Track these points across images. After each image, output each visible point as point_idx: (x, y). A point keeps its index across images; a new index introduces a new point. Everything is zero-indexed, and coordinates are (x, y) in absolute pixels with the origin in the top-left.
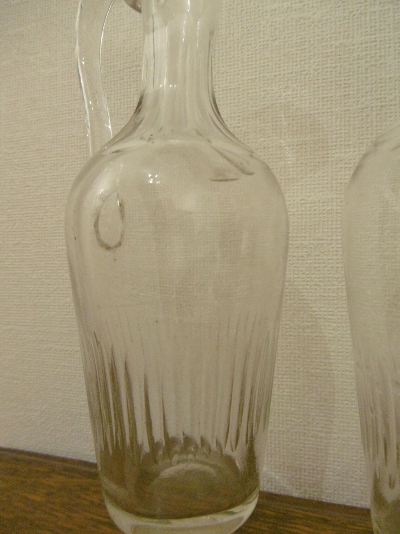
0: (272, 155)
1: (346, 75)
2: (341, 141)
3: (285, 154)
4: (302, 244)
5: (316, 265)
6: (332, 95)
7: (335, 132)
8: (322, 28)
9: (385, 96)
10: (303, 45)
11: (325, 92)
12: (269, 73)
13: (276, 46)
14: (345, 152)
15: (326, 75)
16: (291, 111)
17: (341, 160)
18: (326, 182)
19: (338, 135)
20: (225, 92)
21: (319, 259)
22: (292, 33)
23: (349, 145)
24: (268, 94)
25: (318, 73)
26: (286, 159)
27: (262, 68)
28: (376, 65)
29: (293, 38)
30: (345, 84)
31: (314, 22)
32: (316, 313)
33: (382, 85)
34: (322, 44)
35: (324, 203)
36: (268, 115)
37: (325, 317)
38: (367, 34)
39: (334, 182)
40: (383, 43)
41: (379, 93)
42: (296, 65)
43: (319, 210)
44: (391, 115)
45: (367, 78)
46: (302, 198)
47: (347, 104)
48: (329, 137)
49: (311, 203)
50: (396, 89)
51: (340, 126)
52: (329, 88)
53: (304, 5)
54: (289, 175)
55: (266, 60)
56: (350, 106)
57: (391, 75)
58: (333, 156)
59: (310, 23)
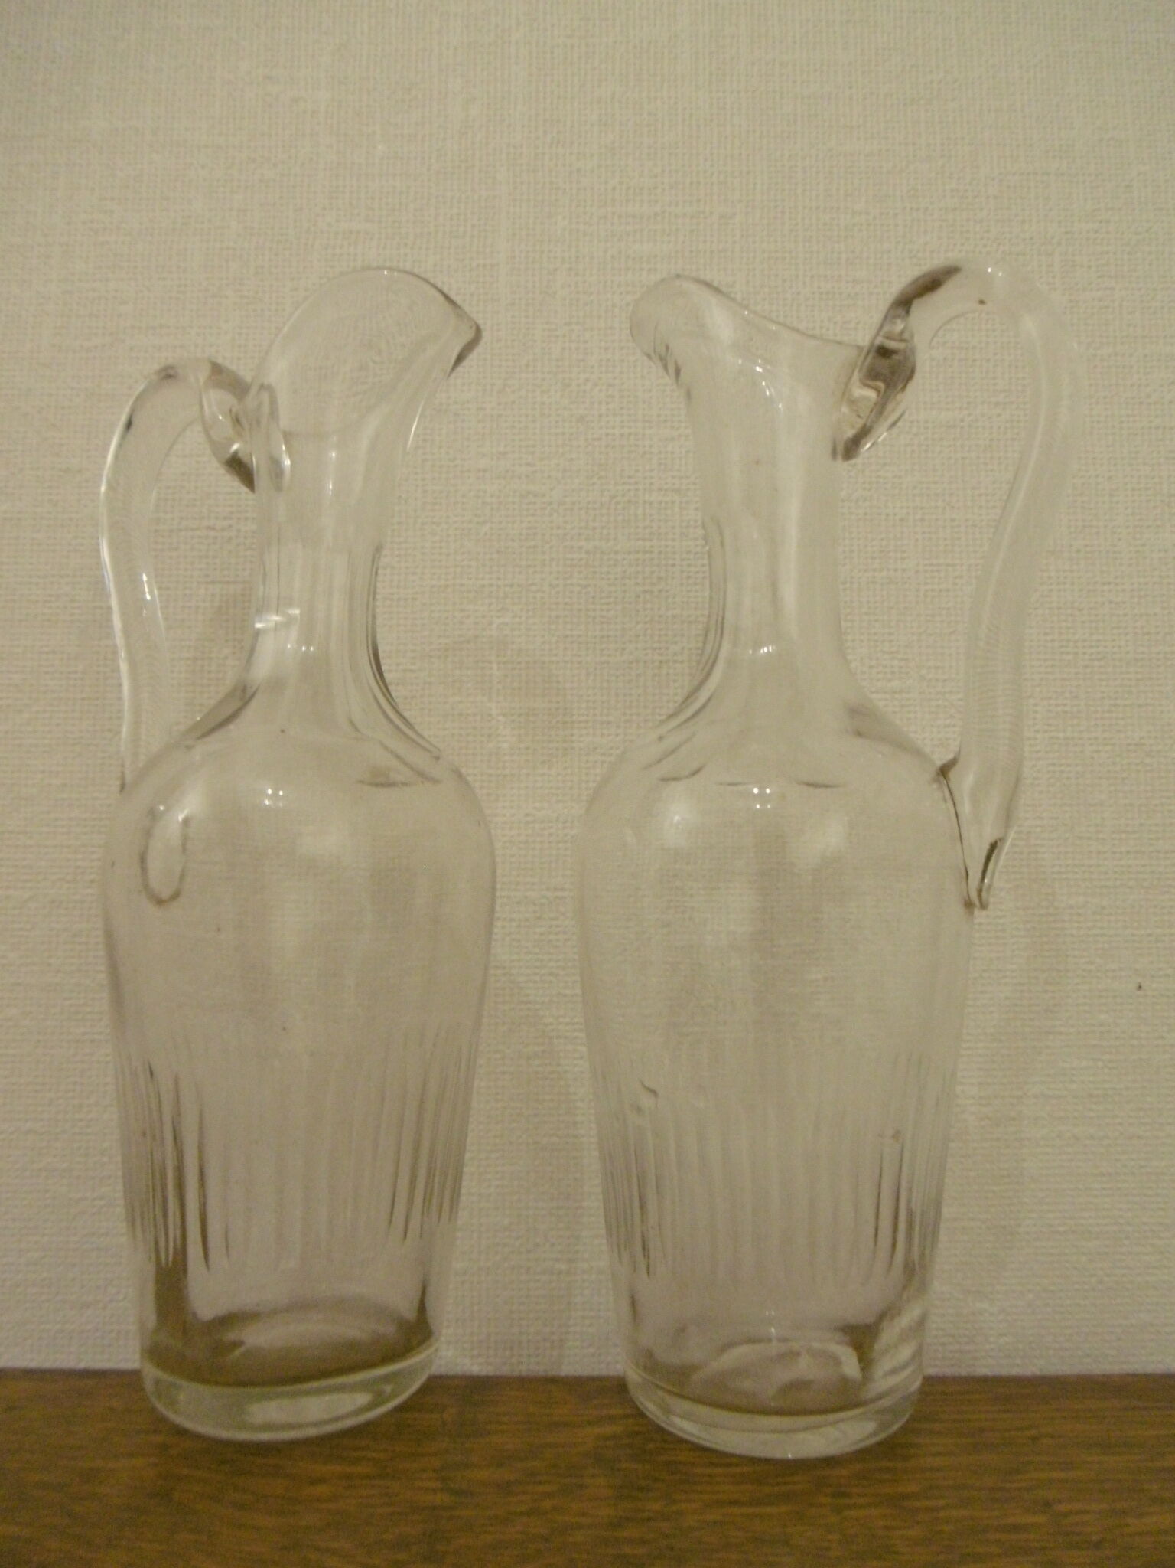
0: (475, 728)
1: (603, 601)
2: (595, 715)
3: (497, 729)
4: (526, 897)
5: (552, 937)
6: (581, 633)
7: (585, 698)
8: (564, 516)
9: (668, 645)
10: (532, 540)
11: (569, 626)
12: (470, 579)
13: (486, 534)
14: (602, 735)
15: (570, 598)
16: (509, 653)
17: (596, 748)
18: (569, 784)
19: (591, 704)
20: (388, 602)
21: (557, 926)
22: (514, 516)
23: (609, 723)
24: (468, 617)
25: (558, 593)
26: (500, 739)
27: (459, 569)
28: (652, 592)
29: (515, 526)
30: (602, 617)
31: (550, 504)
32: (551, 1027)
33: (662, 626)
34: (565, 544)
35: (565, 822)
36: (468, 655)
37: (568, 1034)
38: (638, 537)
40: (663, 556)
41: (656, 638)
42: (520, 573)
43: (558, 835)
45: (638, 611)
46: (528, 811)
47: (604, 652)
48: (575, 705)
49: (542, 822)
52: (575, 620)
53: (535, 472)
54: (505, 768)
55: (466, 555)
56: (609, 655)
57: (675, 612)
58: (582, 739)
59: (544, 503)
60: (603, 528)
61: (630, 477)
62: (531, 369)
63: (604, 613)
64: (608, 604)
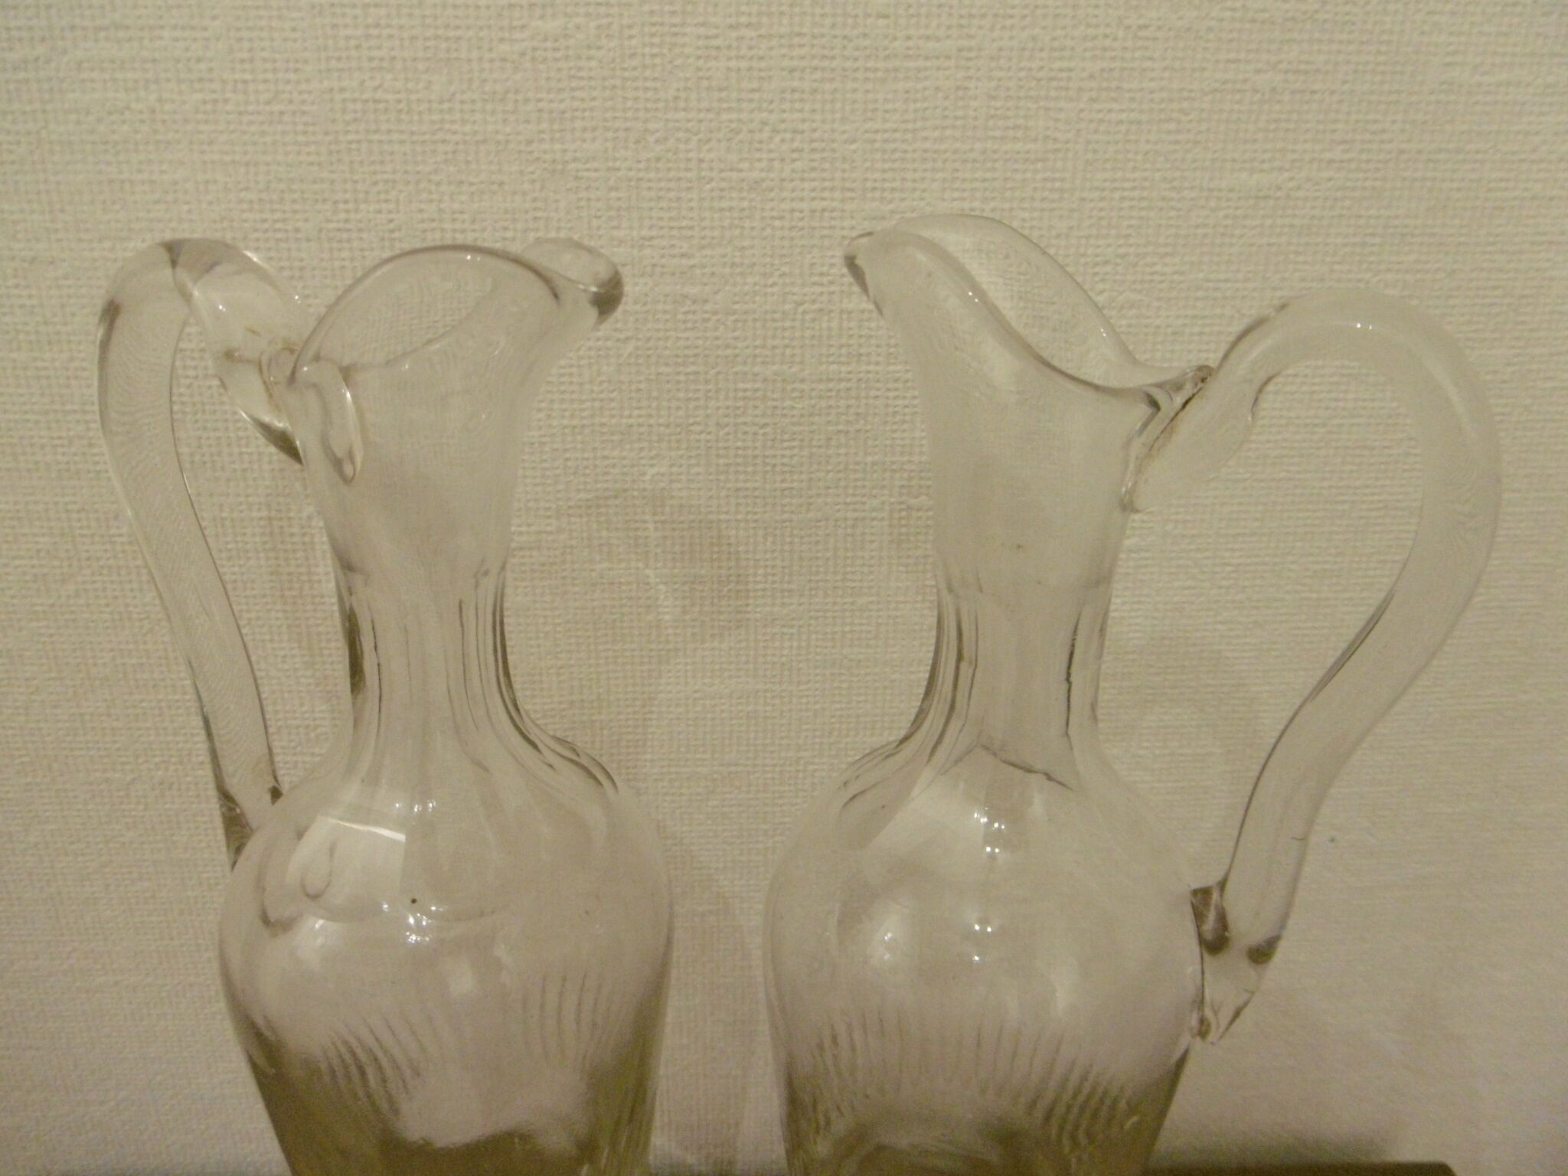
0: (630, 598)
1: (786, 444)
2: (774, 582)
3: (657, 599)
6: (756, 485)
7: (762, 563)
8: (734, 330)
9: (865, 499)
10: (693, 363)
11: (741, 477)
12: (613, 416)
13: (630, 355)
14: (783, 605)
15: (744, 440)
16: (667, 509)
17: (774, 620)
18: (744, 659)
19: (769, 570)
21: (732, 799)
22: (667, 330)
23: (790, 591)
24: (614, 466)
25: (728, 434)
26: (660, 610)
27: (597, 404)
28: (847, 432)
29: (669, 344)
30: (783, 464)
31: (715, 313)
32: (726, 889)
33: (858, 476)
34: (735, 369)
35: (739, 698)
36: (616, 514)
37: (744, 894)
38: (831, 359)
39: (761, 660)
40: (863, 386)
41: (850, 491)
42: (678, 408)
43: (731, 712)
44: (873, 538)
45: (829, 457)
46: (697, 688)
47: (786, 509)
48: (751, 571)
49: (714, 698)
50: (884, 487)
51: (773, 551)
52: (750, 469)
53: (693, 266)
54: (667, 642)
55: (605, 385)
56: (792, 512)
57: (876, 458)
58: (759, 609)
59: (706, 312)
60: (786, 346)
61: (822, 274)
62: (682, 104)
63: (785, 460)
64: (793, 447)
